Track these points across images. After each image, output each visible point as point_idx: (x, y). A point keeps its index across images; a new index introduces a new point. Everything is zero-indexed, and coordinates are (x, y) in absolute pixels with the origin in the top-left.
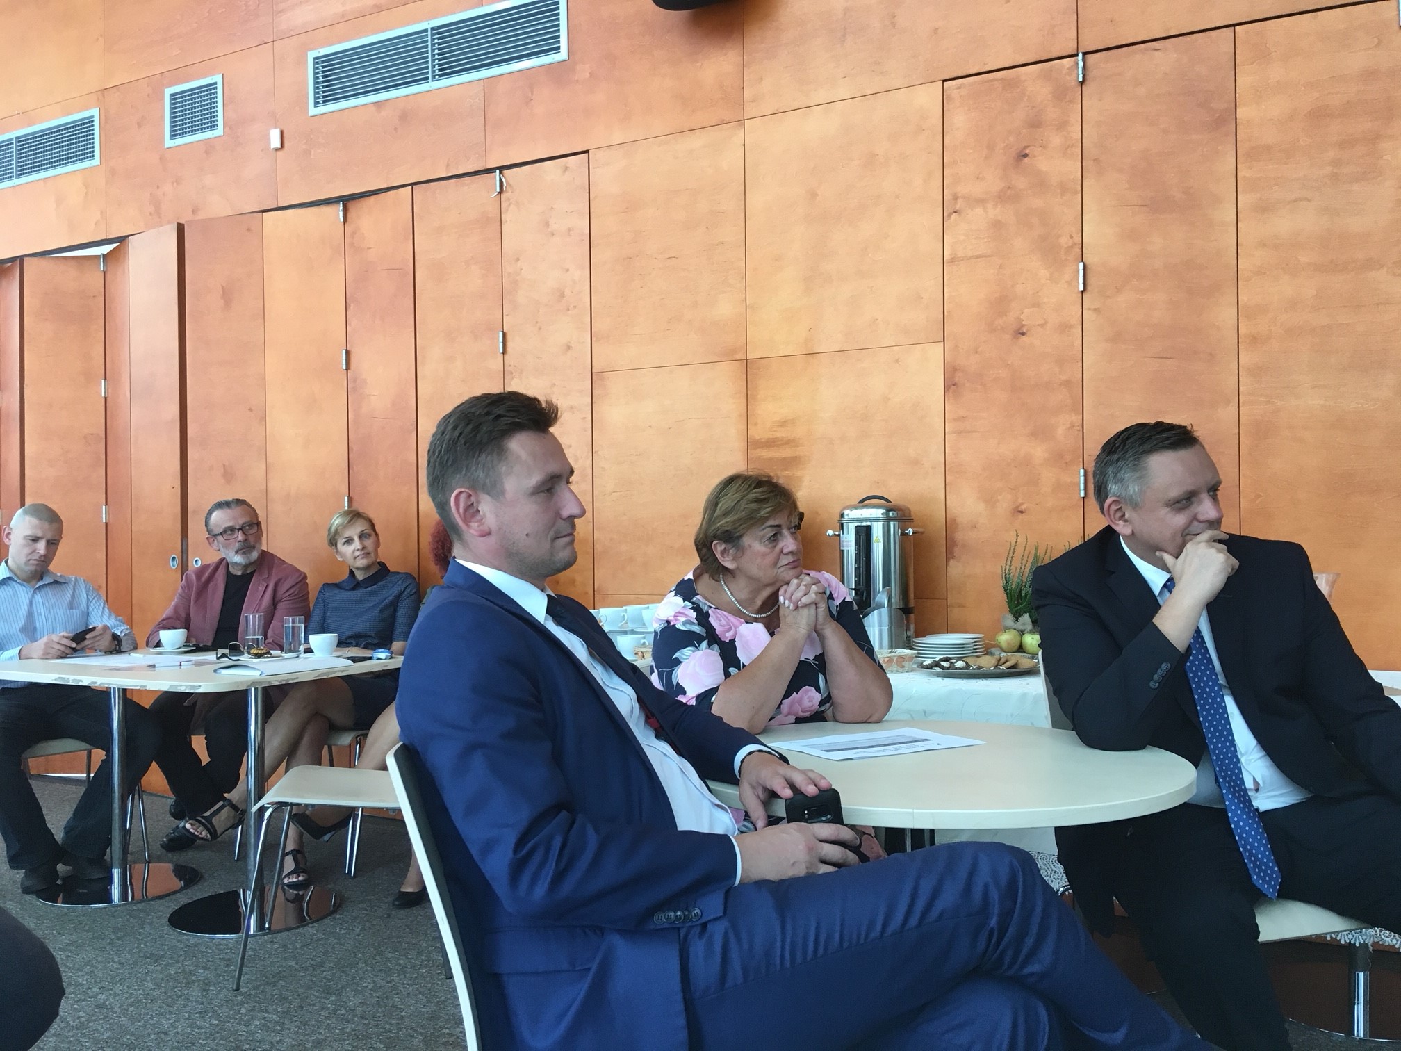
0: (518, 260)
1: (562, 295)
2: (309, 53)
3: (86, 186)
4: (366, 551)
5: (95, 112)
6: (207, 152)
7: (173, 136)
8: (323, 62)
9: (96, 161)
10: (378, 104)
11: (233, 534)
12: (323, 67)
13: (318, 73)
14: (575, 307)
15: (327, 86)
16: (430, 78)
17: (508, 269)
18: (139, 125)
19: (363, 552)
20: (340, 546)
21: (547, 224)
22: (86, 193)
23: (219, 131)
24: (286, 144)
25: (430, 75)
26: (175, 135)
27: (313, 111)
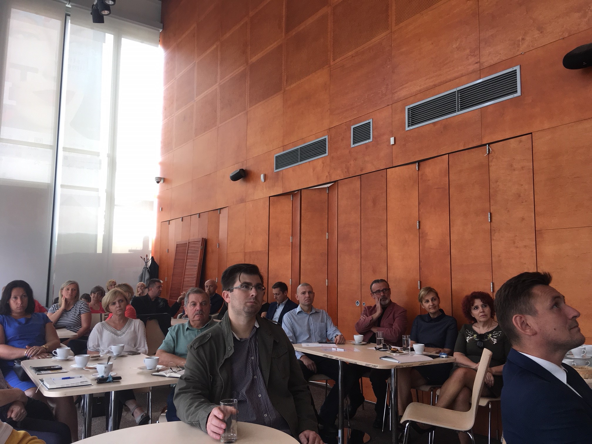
0: (497, 182)
1: (520, 196)
2: (406, 107)
3: (323, 163)
4: (434, 306)
5: (327, 137)
6: (366, 148)
7: (354, 143)
8: (411, 110)
9: (327, 154)
10: (434, 123)
11: (379, 293)
12: (411, 112)
13: (409, 114)
14: (526, 201)
15: (413, 119)
16: (457, 110)
17: (493, 185)
18: (342, 140)
19: (433, 307)
20: (423, 303)
21: (512, 166)
22: (323, 166)
23: (371, 140)
24: (396, 143)
25: (457, 109)
26: (355, 143)
27: (407, 129)
